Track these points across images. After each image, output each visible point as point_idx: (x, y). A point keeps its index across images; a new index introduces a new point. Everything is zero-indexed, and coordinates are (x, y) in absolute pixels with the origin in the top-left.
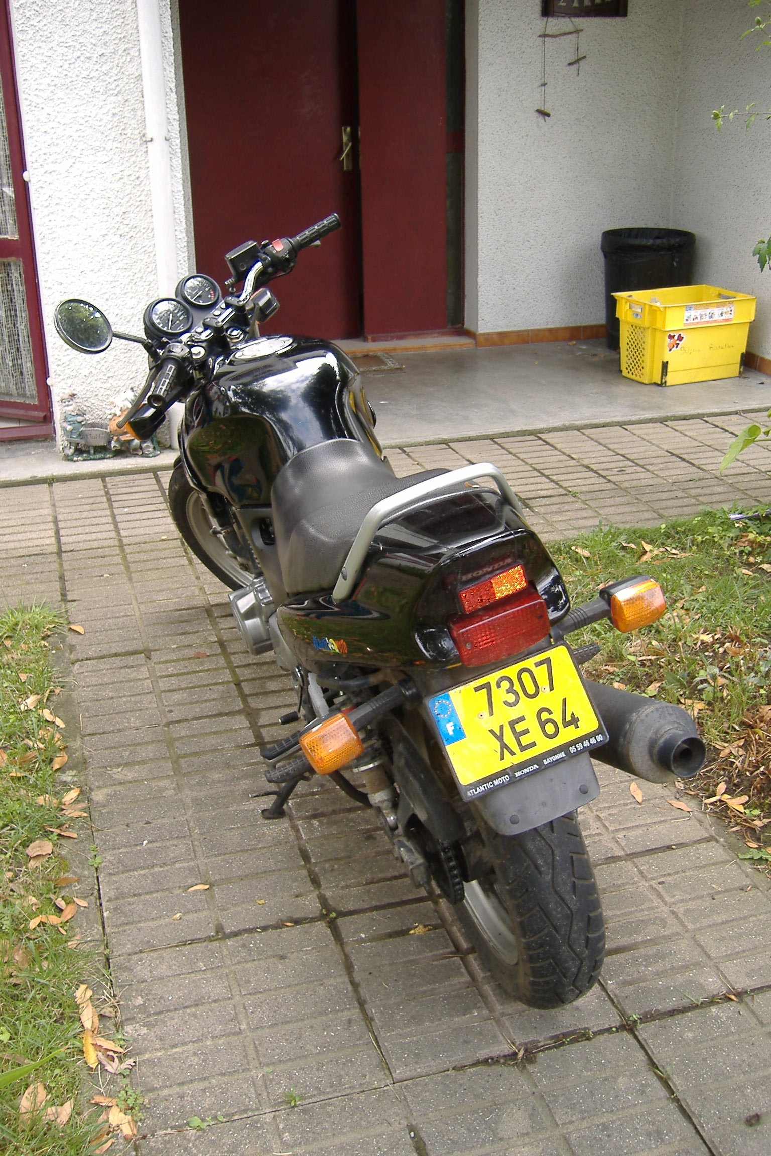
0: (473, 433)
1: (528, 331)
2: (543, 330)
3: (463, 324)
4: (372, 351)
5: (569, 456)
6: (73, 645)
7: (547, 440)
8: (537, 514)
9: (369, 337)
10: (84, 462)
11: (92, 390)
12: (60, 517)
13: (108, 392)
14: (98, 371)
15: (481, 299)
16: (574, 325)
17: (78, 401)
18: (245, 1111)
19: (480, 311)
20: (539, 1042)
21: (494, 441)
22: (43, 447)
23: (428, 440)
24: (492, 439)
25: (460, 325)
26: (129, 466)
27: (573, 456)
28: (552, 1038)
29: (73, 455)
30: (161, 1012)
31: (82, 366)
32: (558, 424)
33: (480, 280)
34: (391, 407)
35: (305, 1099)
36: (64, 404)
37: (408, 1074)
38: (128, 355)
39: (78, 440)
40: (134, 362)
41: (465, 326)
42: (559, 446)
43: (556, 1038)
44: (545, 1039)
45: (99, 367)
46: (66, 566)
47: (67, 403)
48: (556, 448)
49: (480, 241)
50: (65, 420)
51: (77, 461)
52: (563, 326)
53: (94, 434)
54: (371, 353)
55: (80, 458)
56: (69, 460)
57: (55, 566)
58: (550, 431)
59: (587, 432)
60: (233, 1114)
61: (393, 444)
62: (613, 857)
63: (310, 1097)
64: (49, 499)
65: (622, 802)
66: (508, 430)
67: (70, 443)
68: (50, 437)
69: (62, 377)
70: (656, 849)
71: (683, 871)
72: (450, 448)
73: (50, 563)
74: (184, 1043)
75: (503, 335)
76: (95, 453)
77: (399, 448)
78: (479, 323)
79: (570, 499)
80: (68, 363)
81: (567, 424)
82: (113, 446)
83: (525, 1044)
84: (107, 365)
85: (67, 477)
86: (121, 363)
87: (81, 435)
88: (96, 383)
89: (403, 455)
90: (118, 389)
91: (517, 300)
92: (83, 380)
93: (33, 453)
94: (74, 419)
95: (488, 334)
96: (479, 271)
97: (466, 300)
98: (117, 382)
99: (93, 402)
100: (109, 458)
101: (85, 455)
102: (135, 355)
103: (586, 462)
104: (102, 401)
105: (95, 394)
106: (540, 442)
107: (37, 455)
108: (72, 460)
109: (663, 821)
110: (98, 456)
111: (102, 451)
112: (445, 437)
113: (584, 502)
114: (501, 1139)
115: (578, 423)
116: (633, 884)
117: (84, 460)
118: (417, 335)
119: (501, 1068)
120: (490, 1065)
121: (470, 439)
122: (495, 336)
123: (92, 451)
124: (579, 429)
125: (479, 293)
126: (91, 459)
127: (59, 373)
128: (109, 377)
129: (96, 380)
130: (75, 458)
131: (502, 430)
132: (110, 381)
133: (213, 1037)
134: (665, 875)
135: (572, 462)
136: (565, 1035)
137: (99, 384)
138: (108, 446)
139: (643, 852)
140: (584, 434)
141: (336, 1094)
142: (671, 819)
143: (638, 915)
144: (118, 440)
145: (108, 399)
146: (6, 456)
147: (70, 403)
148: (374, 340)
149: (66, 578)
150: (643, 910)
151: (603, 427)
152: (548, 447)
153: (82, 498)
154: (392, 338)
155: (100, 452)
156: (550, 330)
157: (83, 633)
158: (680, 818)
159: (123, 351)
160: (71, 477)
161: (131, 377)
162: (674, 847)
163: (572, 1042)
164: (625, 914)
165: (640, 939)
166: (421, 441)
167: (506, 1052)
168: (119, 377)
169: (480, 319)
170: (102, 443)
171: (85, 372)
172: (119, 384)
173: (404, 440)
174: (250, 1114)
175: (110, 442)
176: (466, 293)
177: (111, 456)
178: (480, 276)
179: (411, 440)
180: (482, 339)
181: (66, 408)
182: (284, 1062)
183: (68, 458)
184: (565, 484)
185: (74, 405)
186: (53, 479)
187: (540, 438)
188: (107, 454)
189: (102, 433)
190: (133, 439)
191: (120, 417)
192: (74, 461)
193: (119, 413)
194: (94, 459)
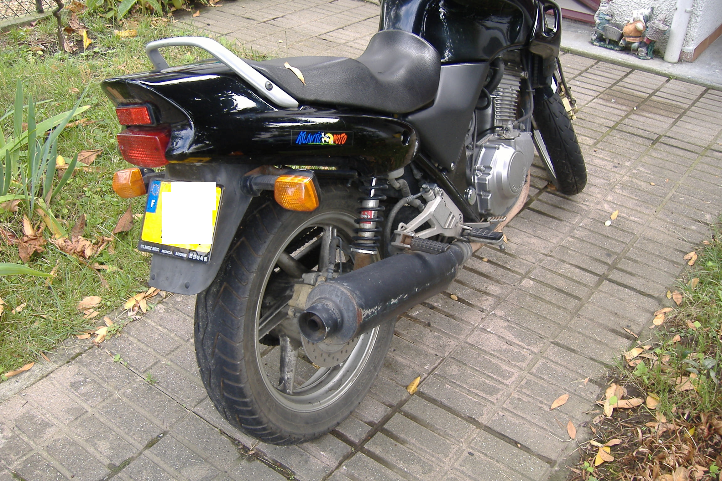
10: (600, 48)
13: (636, 6)
18: (137, 369)
20: (266, 456)
26: (620, 60)
28: (274, 460)
29: (594, 40)
30: (178, 310)
35: (159, 385)
37: (200, 414)
39: (601, 32)
43: (275, 462)
44: (270, 458)
50: (599, 15)
53: (612, 31)
55: (597, 44)
56: (591, 42)
60: (132, 367)
62: (474, 419)
63: (161, 386)
65: (541, 399)
67: (596, 32)
70: (507, 437)
71: (497, 461)
74: (165, 328)
76: (609, 44)
82: (621, 43)
83: (260, 451)
85: (578, 53)
87: (604, 29)
90: (643, 5)
94: (604, 16)
99: (624, 9)
100: (616, 50)
101: (602, 43)
105: (627, 4)
109: (544, 429)
110: (609, 46)
111: (613, 44)
114: (180, 472)
116: (457, 441)
117: (600, 46)
119: (234, 449)
120: (233, 443)
123: (607, 42)
126: (604, 47)
130: (595, 43)
133: (175, 334)
134: (483, 453)
136: (281, 465)
138: (618, 42)
139: (497, 432)
141: (170, 395)
142: (550, 432)
143: (428, 456)
144: (626, 40)
150: (433, 456)
155: (613, 45)
158: (558, 436)
160: (580, 53)
162: (519, 446)
163: (279, 471)
164: (421, 449)
165: (401, 465)
167: (248, 445)
170: (615, 38)
174: (137, 372)
175: (620, 40)
177: (618, 49)
181: (602, 7)
182: (178, 366)
185: (608, 7)
186: (568, 51)
188: (615, 47)
189: (617, 31)
190: (634, 43)
191: (631, 24)
192: (593, 45)
193: (632, 21)
194: (606, 48)
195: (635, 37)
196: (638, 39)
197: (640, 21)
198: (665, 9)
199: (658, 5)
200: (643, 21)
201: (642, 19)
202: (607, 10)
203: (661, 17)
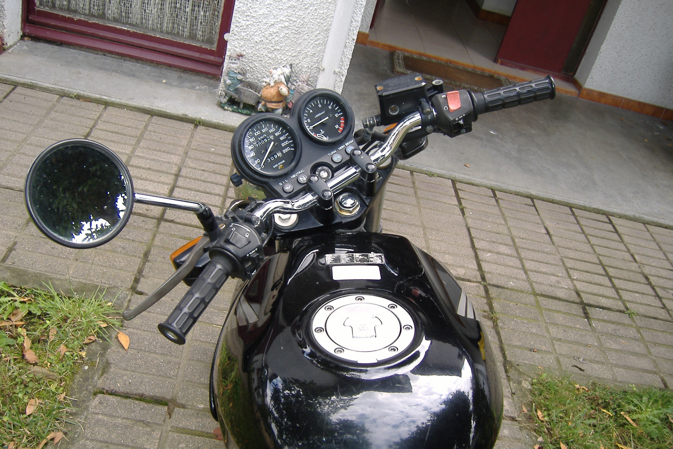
0: (557, 198)
1: (622, 98)
2: (635, 102)
3: (574, 74)
4: (498, 74)
5: (632, 256)
6: (110, 364)
7: (616, 226)
8: (594, 330)
9: (499, 61)
10: (233, 113)
11: (258, 55)
12: (184, 172)
13: (271, 61)
14: (267, 41)
15: (598, 62)
16: (659, 105)
17: (244, 60)
19: (592, 71)
21: (572, 211)
22: (207, 84)
23: (518, 190)
24: (571, 208)
25: (572, 74)
27: (637, 257)
29: (225, 104)
31: (256, 33)
32: (630, 213)
33: (603, 47)
34: (497, 140)
36: (231, 61)
38: (297, 36)
39: (233, 94)
40: (300, 44)
41: (575, 76)
42: (626, 238)
45: (270, 38)
46: (157, 242)
47: (233, 61)
48: (622, 241)
49: (616, 17)
50: (228, 74)
51: (227, 110)
52: (651, 103)
53: (247, 93)
54: (496, 76)
55: (229, 108)
56: (221, 106)
57: (147, 236)
58: (621, 216)
59: (652, 229)
61: (488, 185)
64: (185, 145)
66: (587, 204)
67: (226, 94)
68: (217, 78)
69: (237, 37)
72: (534, 206)
73: (146, 229)
75: (602, 95)
76: (243, 108)
77: (492, 190)
78: (588, 80)
79: (626, 320)
80: (245, 27)
81: (637, 215)
82: (259, 108)
84: (277, 39)
85: (212, 124)
86: (289, 41)
87: (237, 90)
88: (264, 51)
89: (493, 201)
90: (280, 61)
91: (625, 72)
92: (253, 45)
93: (197, 88)
94: (235, 75)
95: (592, 91)
96: (606, 40)
97: (584, 57)
98: (280, 55)
99: (257, 65)
101: (235, 107)
102: (303, 38)
103: (647, 270)
104: (264, 67)
105: (260, 59)
106: (610, 227)
107: (199, 92)
108: (223, 108)
110: (245, 111)
111: (250, 108)
112: (534, 193)
113: (638, 329)
115: (647, 218)
117: (233, 111)
118: (535, 71)
121: (553, 202)
122: (595, 94)
123: (241, 106)
124: (645, 223)
125: (598, 57)
126: (238, 112)
127: (236, 33)
128: (275, 49)
129: (264, 48)
130: (226, 108)
131: (581, 203)
132: (276, 53)
135: (634, 266)
137: (265, 52)
138: (256, 107)
140: (648, 231)
144: (265, 105)
145: (269, 66)
146: (175, 84)
147: (236, 62)
148: (502, 64)
149: (150, 258)
151: (666, 228)
152: (615, 236)
153: (213, 153)
154: (516, 67)
155: (248, 109)
156: (640, 104)
157: (126, 348)
159: (293, 31)
160: (215, 125)
161: (294, 55)
166: (512, 190)
168: (284, 51)
169: (590, 76)
170: (252, 102)
171: (257, 39)
172: (282, 57)
173: (499, 184)
175: (258, 105)
176: (587, 51)
178: (604, 44)
179: (504, 187)
180: (585, 93)
181: (231, 64)
183: (221, 105)
184: (626, 296)
185: (239, 64)
186: (200, 122)
187: (611, 222)
188: (251, 112)
189: (254, 95)
190: (277, 109)
191: (272, 87)
192: (225, 110)
193: (272, 84)
194: (241, 113)
195: (278, 102)
196: (281, 104)
197: (281, 82)
198: (306, 66)
199: (297, 62)
200: (285, 83)
201: (284, 80)
202: (238, 67)
203: (304, 77)
